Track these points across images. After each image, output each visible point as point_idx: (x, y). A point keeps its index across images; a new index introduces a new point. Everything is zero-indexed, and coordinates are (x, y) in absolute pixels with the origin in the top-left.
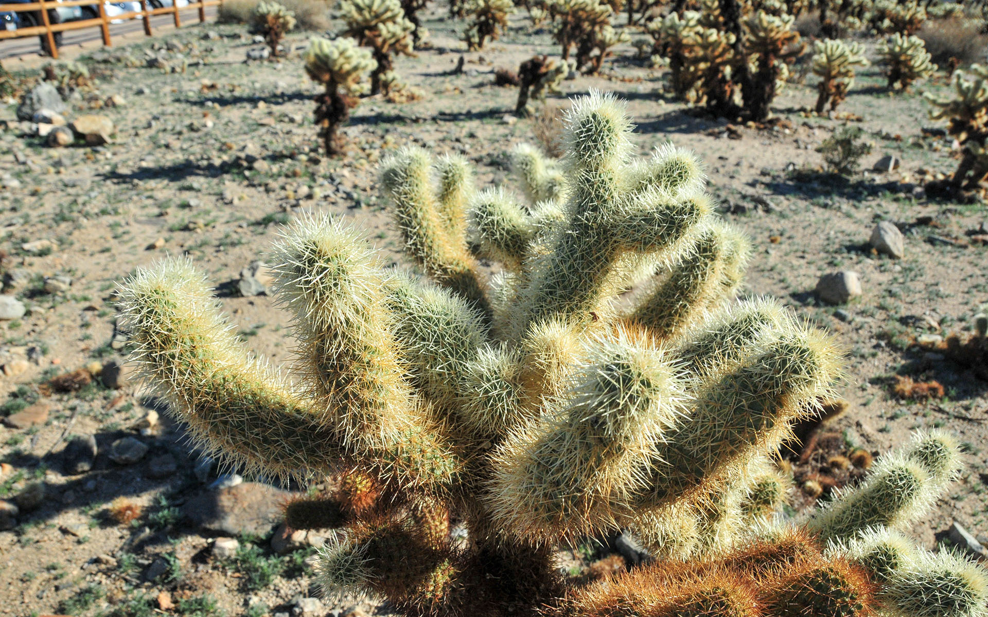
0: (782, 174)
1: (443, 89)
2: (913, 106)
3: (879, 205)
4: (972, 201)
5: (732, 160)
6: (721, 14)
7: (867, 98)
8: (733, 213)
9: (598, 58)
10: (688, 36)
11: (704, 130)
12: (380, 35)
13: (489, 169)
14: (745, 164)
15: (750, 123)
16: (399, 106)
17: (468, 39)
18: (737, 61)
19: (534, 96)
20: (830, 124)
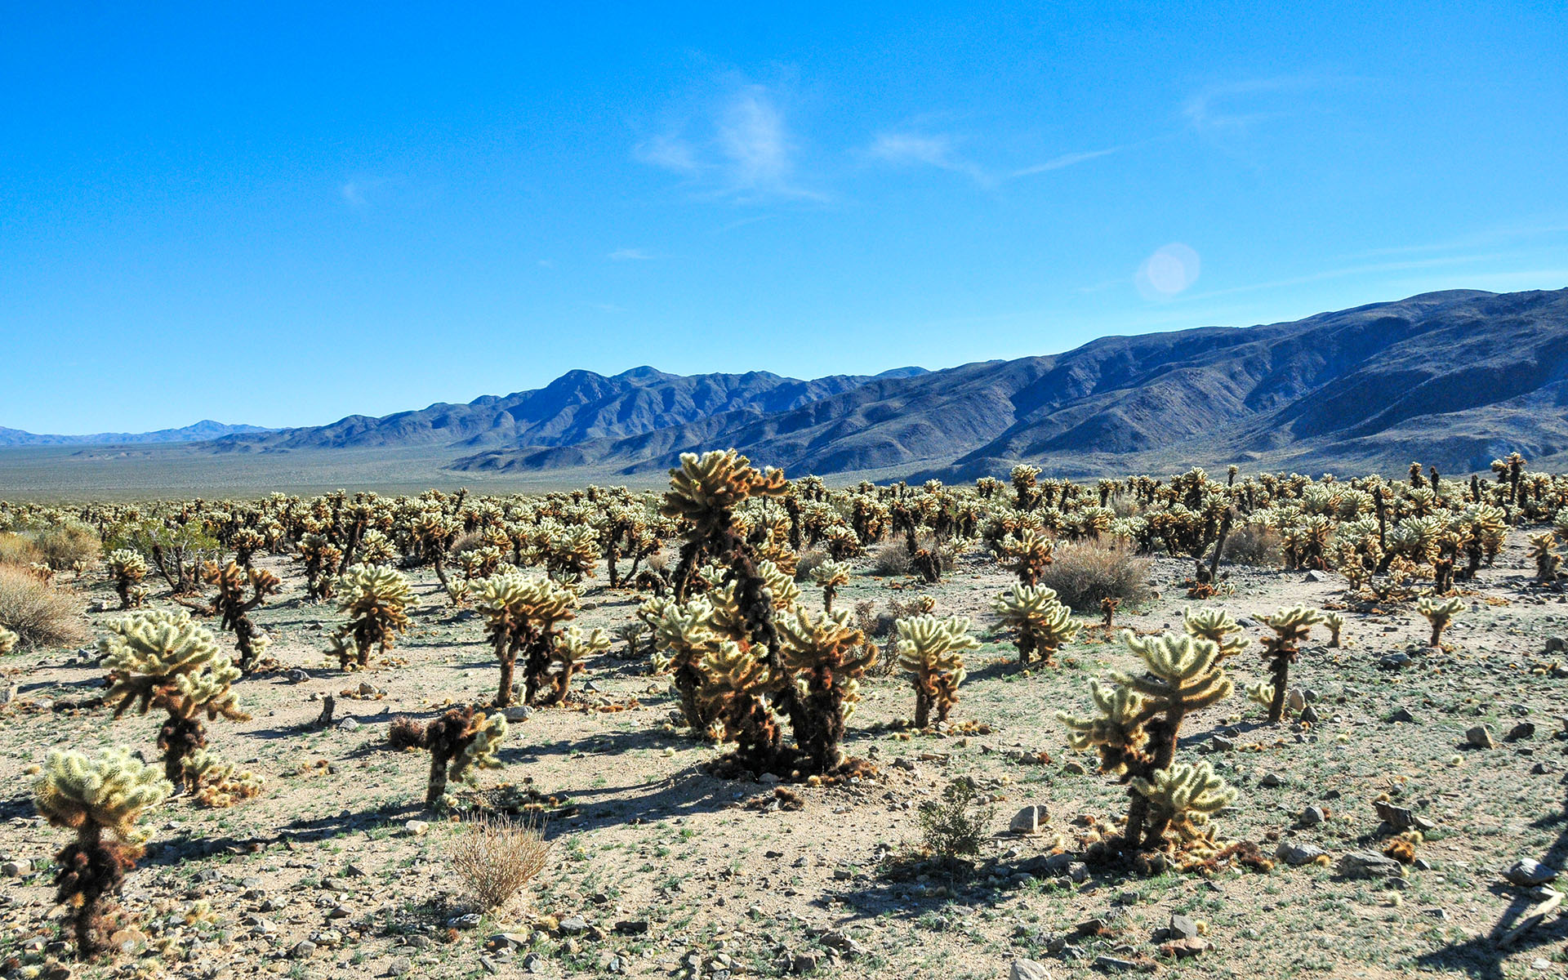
0: (869, 872)
1: (297, 766)
2: (1061, 689)
3: (1021, 907)
4: (1157, 869)
5: (790, 856)
6: (741, 611)
7: (995, 684)
8: (795, 972)
9: (562, 678)
10: (698, 640)
11: (741, 800)
12: (179, 693)
13: (383, 943)
14: (810, 859)
15: (813, 778)
16: (218, 813)
17: (340, 651)
18: (777, 684)
19: (456, 776)
20: (939, 747)
